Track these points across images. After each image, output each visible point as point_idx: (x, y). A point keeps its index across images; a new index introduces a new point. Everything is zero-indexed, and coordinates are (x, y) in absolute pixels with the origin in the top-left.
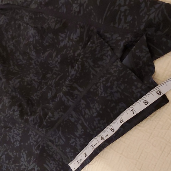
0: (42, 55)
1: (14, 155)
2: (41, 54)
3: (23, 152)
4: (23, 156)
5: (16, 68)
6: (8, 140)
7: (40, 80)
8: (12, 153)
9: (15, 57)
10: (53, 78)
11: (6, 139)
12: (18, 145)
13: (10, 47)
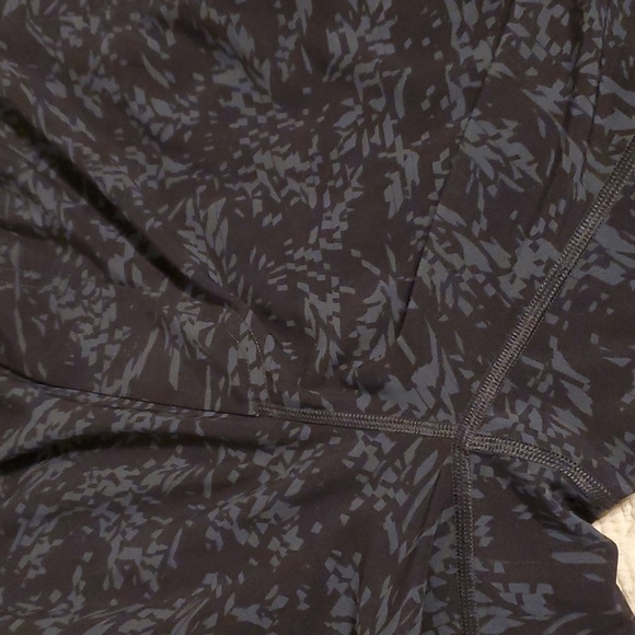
0: (289, 17)
1: (270, 615)
2: (282, 19)
3: (341, 569)
4: (345, 585)
5: (170, 164)
6: (220, 543)
7: (319, 159)
8: (254, 608)
9: (134, 123)
10: (374, 117)
11: (208, 546)
12: (296, 544)
13: (96, 93)
